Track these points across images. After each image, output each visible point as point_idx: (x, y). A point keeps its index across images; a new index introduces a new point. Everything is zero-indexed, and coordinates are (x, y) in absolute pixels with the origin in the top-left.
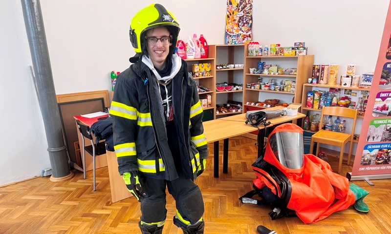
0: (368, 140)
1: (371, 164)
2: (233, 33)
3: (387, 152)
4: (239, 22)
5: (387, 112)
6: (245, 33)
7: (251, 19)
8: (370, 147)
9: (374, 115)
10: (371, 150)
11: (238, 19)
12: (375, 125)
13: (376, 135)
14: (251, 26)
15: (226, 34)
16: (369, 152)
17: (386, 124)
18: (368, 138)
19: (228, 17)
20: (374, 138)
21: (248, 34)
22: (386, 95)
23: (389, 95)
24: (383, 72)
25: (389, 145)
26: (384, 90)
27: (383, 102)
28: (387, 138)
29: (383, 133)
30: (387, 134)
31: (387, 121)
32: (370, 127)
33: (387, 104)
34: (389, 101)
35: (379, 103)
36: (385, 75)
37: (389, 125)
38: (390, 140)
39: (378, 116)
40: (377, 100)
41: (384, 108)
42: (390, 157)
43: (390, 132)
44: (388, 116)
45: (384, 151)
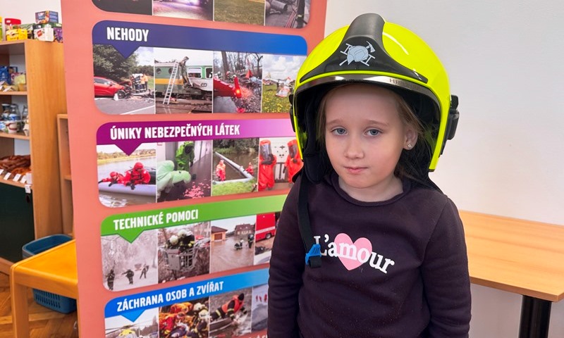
0: (111, 284)
5: (155, 189)
9: (106, 201)
10: (133, 314)
12: (120, 233)
13: (138, 266)
16: (129, 323)
17: (162, 228)
18: (111, 278)
20: (130, 275)
22: (131, 133)
23: (143, 133)
24: (96, 51)
25: (192, 289)
26: (119, 115)
27: (128, 157)
28: (178, 269)
29: (160, 257)
30: (176, 257)
31: (164, 219)
32: (104, 241)
33: (148, 165)
34: (152, 153)
35: (113, 162)
36: (108, 65)
37: (172, 229)
38: (191, 274)
39: (123, 204)
40: (101, 149)
41: (138, 176)
42: (205, 324)
43: (182, 250)
44: (160, 200)
45: (180, 310)
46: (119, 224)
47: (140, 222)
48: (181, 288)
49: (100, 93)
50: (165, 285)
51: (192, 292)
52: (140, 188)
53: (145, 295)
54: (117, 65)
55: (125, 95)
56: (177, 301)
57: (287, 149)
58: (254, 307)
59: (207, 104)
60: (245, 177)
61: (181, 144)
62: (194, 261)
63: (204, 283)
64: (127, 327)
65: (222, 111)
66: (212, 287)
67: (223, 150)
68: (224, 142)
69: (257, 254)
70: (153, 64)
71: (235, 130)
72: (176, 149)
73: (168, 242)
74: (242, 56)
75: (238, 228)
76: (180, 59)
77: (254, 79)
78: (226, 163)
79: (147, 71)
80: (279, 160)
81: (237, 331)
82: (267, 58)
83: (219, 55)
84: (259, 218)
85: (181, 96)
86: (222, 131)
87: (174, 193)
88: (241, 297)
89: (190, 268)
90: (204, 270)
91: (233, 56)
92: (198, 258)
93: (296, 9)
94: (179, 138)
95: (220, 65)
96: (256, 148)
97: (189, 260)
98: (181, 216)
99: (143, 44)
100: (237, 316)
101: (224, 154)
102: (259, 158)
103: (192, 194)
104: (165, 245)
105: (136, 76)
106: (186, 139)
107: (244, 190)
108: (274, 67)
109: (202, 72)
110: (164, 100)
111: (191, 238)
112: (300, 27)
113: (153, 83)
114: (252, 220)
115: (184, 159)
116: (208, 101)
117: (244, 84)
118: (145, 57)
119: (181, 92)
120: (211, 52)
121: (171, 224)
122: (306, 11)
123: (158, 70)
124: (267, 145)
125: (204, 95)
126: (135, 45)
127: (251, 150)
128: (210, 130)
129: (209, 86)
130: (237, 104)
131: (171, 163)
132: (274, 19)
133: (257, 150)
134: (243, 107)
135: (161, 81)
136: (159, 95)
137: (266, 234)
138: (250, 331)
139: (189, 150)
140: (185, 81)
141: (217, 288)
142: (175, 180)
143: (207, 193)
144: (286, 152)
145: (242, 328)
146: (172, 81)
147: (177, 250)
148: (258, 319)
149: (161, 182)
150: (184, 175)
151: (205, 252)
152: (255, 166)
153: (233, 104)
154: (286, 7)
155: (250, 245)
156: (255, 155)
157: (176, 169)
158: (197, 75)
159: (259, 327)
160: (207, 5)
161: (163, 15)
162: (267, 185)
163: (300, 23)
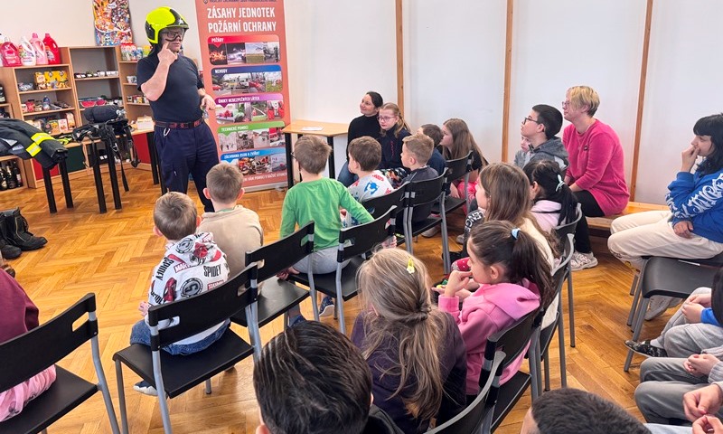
0: (222, 149)
2: (105, 29)
3: (249, 162)
4: (112, 15)
5: (233, 119)
6: (122, 31)
7: (129, 12)
8: (227, 157)
9: (219, 122)
10: (230, 160)
11: (110, 12)
12: (224, 133)
13: (230, 144)
14: (130, 22)
15: (96, 32)
17: (237, 131)
18: (222, 147)
19: (96, 9)
20: (228, 146)
21: (127, 31)
22: (224, 101)
23: (228, 101)
24: (212, 77)
25: (249, 153)
26: (220, 96)
27: (224, 108)
28: (243, 145)
29: (237, 141)
30: (242, 142)
31: (237, 128)
32: (219, 134)
33: (231, 111)
34: (231, 107)
35: (221, 110)
36: (217, 81)
37: (240, 132)
38: (248, 148)
39: (224, 123)
41: (227, 114)
42: (254, 166)
43: (244, 139)
44: (235, 122)
45: (245, 160)
46: (223, 129)
47: (229, 129)
48: (245, 152)
50: (239, 151)
51: (249, 155)
52: (228, 118)
53: (233, 154)
54: (219, 80)
55: (222, 89)
56: (244, 157)
58: (272, 162)
61: (240, 104)
63: (252, 152)
65: (252, 92)
66: (256, 153)
69: (271, 142)
70: (229, 79)
71: (258, 99)
72: (238, 105)
73: (239, 136)
74: (258, 74)
75: (263, 133)
76: (237, 77)
77: (263, 81)
78: (256, 110)
79: (227, 81)
81: (267, 170)
82: (266, 73)
83: (250, 74)
84: (270, 129)
86: (253, 99)
87: (239, 120)
88: (267, 158)
89: (247, 146)
90: (252, 147)
91: (254, 74)
92: (250, 142)
94: (239, 102)
95: (250, 77)
97: (246, 143)
98: (242, 128)
99: (226, 73)
100: (266, 165)
105: (224, 83)
108: (269, 76)
109: (245, 80)
110: (233, 90)
111: (247, 135)
112: (277, 62)
113: (230, 85)
114: (268, 130)
115: (242, 109)
116: (247, 89)
117: (259, 83)
118: (227, 77)
119: (238, 87)
120: (247, 74)
121: (240, 130)
122: (279, 56)
123: (231, 81)
124: (270, 103)
125: (246, 87)
126: (224, 74)
129: (247, 84)
131: (238, 110)
132: (267, 60)
134: (259, 90)
135: (232, 84)
136: (232, 88)
137: (274, 135)
138: (272, 171)
139: (243, 106)
140: (239, 83)
142: (239, 116)
146: (236, 84)
148: (274, 167)
149: (235, 117)
150: (242, 114)
151: (252, 140)
152: (266, 111)
153: (256, 90)
155: (268, 139)
157: (239, 112)
158: (243, 81)
159: (275, 170)
160: (244, 59)
161: (231, 64)
162: (272, 117)
163: (277, 60)
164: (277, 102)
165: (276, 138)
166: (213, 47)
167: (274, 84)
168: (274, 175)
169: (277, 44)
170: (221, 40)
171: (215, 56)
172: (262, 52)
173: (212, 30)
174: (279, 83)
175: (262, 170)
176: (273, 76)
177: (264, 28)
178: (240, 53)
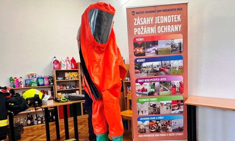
0: (138, 114)
1: (146, 133)
3: (156, 123)
5: (147, 93)
8: (142, 119)
9: (137, 95)
10: (143, 121)
12: (140, 102)
16: (143, 123)
17: (149, 102)
18: (138, 112)
20: (142, 112)
22: (142, 81)
23: (144, 80)
24: (135, 65)
25: (156, 117)
26: (139, 77)
27: (141, 86)
28: (153, 112)
29: (149, 109)
30: (152, 109)
31: (149, 100)
32: (137, 103)
33: (146, 87)
34: (146, 85)
35: (139, 87)
36: (137, 67)
37: (151, 102)
38: (156, 114)
39: (141, 96)
40: (137, 84)
41: (144, 90)
42: (160, 127)
43: (153, 108)
44: (148, 95)
45: (153, 122)
46: (140, 100)
47: (144, 100)
48: (154, 117)
49: (136, 73)
50: (150, 115)
51: (156, 118)
52: (144, 93)
53: (146, 117)
54: (139, 67)
55: (141, 73)
56: (153, 120)
57: (179, 83)
59: (158, 74)
60: (168, 91)
61: (152, 83)
62: (157, 111)
63: (159, 116)
64: (142, 124)
65: (161, 75)
66: (161, 118)
67: (162, 84)
68: (162, 82)
69: (172, 111)
70: (146, 66)
71: (165, 79)
72: (151, 84)
73: (150, 105)
74: (166, 62)
75: (167, 103)
76: (151, 64)
77: (169, 67)
78: (163, 87)
79: (145, 67)
80: (177, 86)
81: (168, 130)
82: (172, 61)
83: (160, 62)
84: (173, 101)
85: (152, 72)
86: (162, 80)
87: (151, 94)
88: (169, 121)
89: (156, 112)
90: (159, 113)
91: (163, 62)
92: (157, 110)
93: (179, 49)
94: (152, 81)
95: (160, 64)
96: (170, 83)
97: (155, 110)
98: (153, 99)
99: (144, 62)
100: (168, 126)
101: (162, 85)
102: (171, 86)
103: (155, 94)
104: (150, 106)
105: (143, 69)
106: (153, 82)
107: (168, 94)
108: (174, 63)
109: (156, 66)
110: (148, 73)
111: (156, 105)
112: (180, 53)
113: (146, 70)
114: (171, 102)
115: (153, 86)
116: (158, 73)
117: (166, 68)
118: (144, 65)
119: (152, 71)
120: (158, 62)
121: (151, 101)
122: (182, 49)
123: (147, 67)
124: (173, 83)
125: (157, 71)
126: (142, 62)
127: (169, 84)
128: (159, 79)
129: (158, 69)
130: (165, 73)
131: (151, 87)
132: (173, 52)
133: (171, 84)
134: (167, 73)
135: (148, 69)
136: (147, 72)
137: (175, 106)
138: (172, 131)
139: (154, 84)
140: (153, 69)
141: (162, 118)
142: (151, 91)
143: (159, 94)
144: (179, 84)
145: (170, 130)
146: (150, 69)
147: (152, 107)
148: (174, 128)
149: (148, 91)
150: (153, 90)
151: (159, 109)
152: (170, 88)
153: (164, 73)
154: (176, 49)
155: (170, 108)
156: (170, 85)
157: (151, 88)
158: (155, 67)
159: (174, 131)
160: (157, 52)
161: (148, 55)
162: (174, 93)
163: (180, 52)
164: (179, 82)
165: (177, 108)
166: (136, 45)
167: (177, 69)
168: (173, 134)
169: (181, 40)
170: (141, 40)
171: (138, 50)
172: (170, 46)
173: (137, 33)
174: (180, 68)
175: (166, 130)
176: (176, 64)
177: (172, 29)
178: (154, 48)
